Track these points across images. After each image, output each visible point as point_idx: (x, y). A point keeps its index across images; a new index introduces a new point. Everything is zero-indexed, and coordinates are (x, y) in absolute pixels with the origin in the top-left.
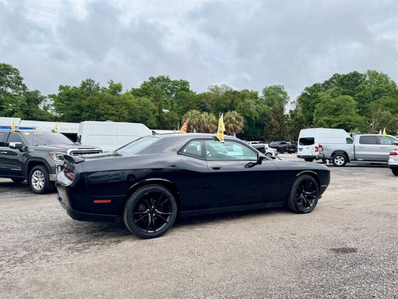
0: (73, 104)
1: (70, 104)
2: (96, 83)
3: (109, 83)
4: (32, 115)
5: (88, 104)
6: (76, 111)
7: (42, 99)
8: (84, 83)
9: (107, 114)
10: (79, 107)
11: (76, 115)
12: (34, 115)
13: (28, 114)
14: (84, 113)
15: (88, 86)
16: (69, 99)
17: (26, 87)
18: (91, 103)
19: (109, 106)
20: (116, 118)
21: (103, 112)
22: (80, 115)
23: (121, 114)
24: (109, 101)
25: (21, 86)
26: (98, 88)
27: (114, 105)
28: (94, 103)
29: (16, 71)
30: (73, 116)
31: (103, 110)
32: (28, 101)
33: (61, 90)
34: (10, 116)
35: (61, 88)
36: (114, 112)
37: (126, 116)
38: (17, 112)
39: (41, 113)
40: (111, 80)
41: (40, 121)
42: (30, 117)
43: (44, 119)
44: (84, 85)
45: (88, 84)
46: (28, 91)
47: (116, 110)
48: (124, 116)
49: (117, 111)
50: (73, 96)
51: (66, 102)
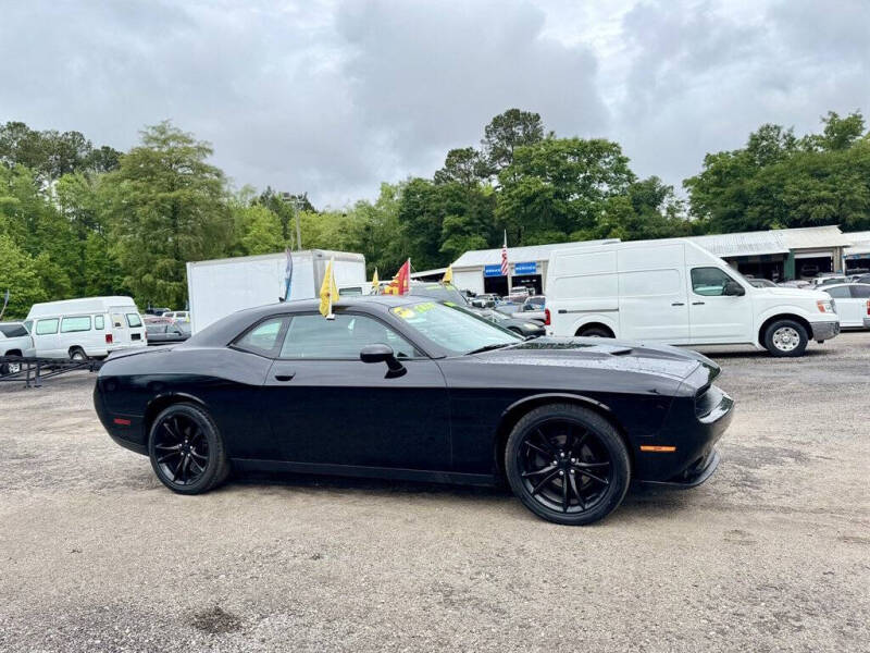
0: (728, 191)
1: (722, 193)
2: (784, 131)
3: (824, 120)
4: (642, 230)
5: (758, 184)
6: (733, 207)
7: (664, 192)
8: (753, 138)
9: (805, 202)
10: (741, 197)
11: (733, 215)
12: (645, 227)
13: (636, 229)
14: (749, 208)
15: (765, 143)
16: (721, 180)
17: (632, 175)
18: (766, 181)
19: (810, 182)
20: (831, 207)
21: (795, 198)
22: (741, 213)
23: (844, 195)
24: (812, 167)
25: (625, 176)
26: (791, 142)
27: (827, 175)
28: (772, 180)
29: (613, 149)
30: (726, 219)
31: (795, 194)
32: (636, 202)
33: (708, 165)
34: (604, 238)
35: (710, 159)
36: (823, 193)
37: (860, 198)
38: (615, 227)
39: (660, 223)
40: (830, 113)
41: (658, 238)
42: (638, 233)
43: (664, 232)
44: (755, 142)
45: (763, 138)
46: (637, 181)
47: (832, 186)
48: (856, 200)
49: (833, 190)
50: (728, 172)
51: (713, 190)
